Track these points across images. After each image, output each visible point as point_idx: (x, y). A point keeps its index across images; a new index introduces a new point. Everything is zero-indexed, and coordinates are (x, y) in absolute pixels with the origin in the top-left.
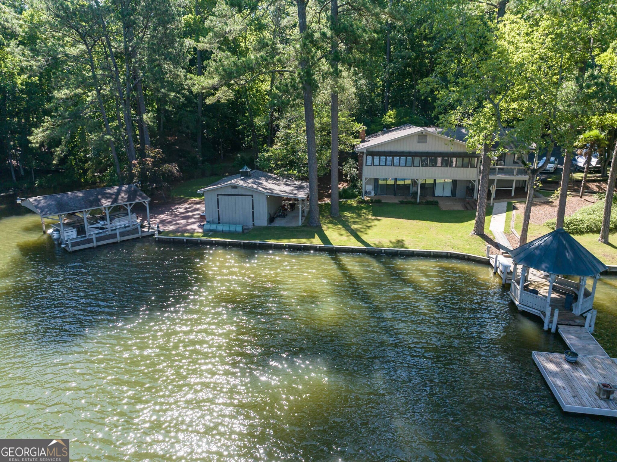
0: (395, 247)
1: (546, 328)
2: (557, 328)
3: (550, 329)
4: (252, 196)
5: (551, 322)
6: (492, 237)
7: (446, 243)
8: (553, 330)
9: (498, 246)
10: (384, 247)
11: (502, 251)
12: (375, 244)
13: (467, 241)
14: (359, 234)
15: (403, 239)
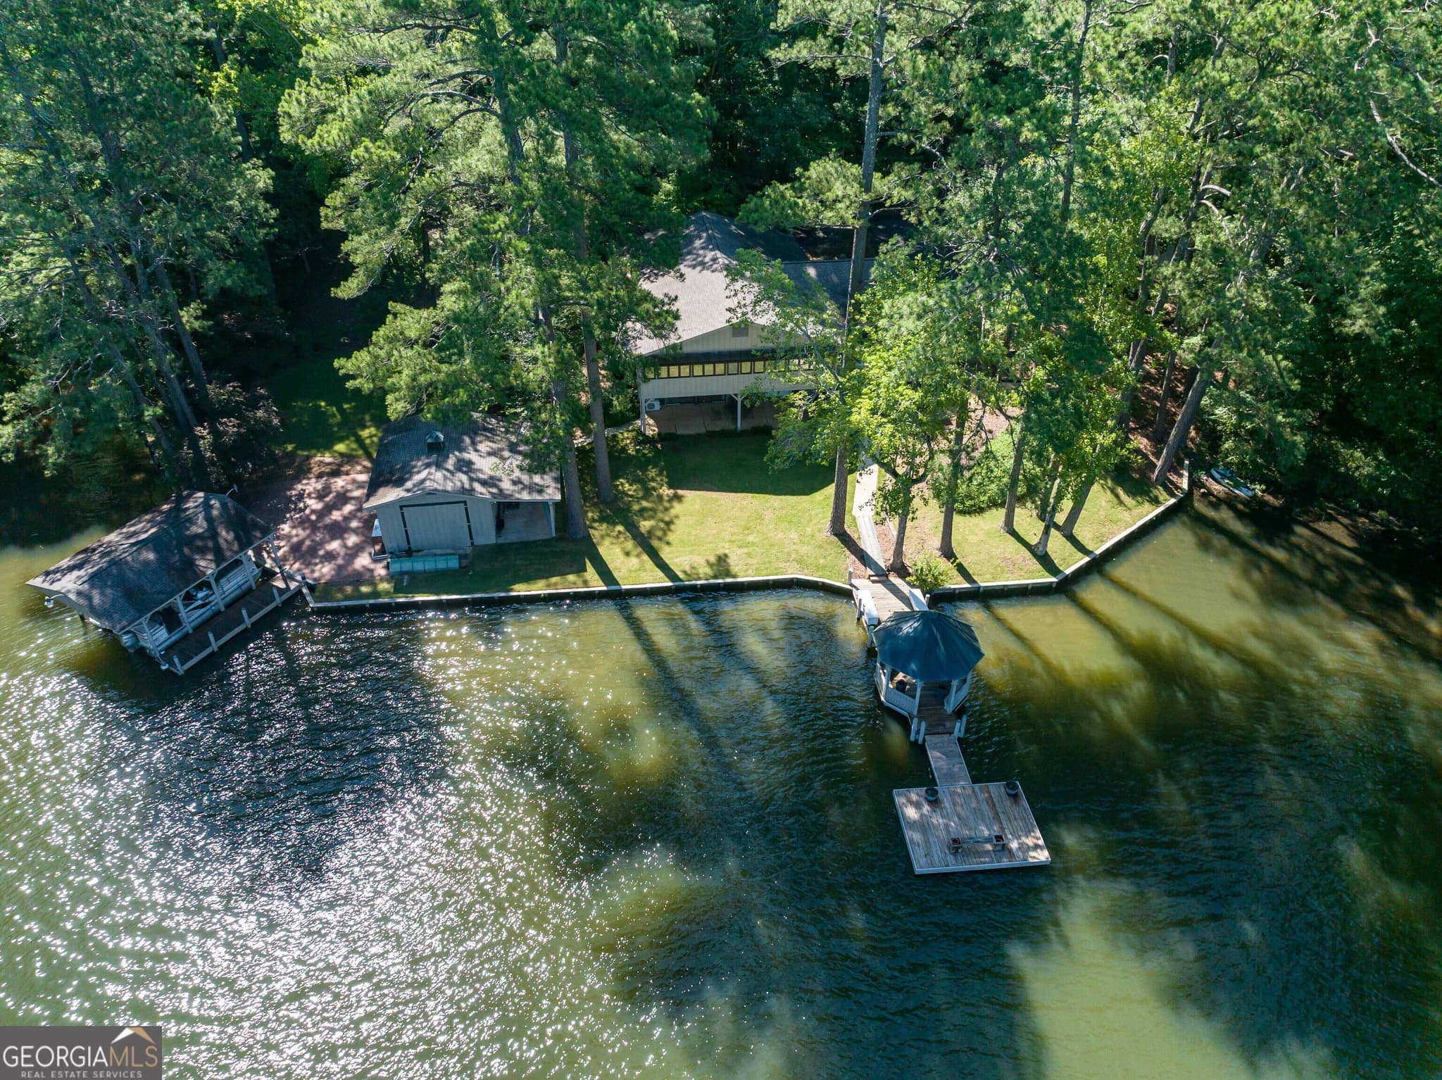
0: (715, 577)
1: (912, 738)
2: (924, 740)
3: (916, 740)
4: (465, 503)
5: (918, 732)
6: (854, 536)
7: (789, 554)
8: (920, 742)
9: (863, 558)
10: (700, 579)
11: (870, 572)
12: (685, 572)
13: (820, 547)
14: (655, 543)
15: (727, 551)
